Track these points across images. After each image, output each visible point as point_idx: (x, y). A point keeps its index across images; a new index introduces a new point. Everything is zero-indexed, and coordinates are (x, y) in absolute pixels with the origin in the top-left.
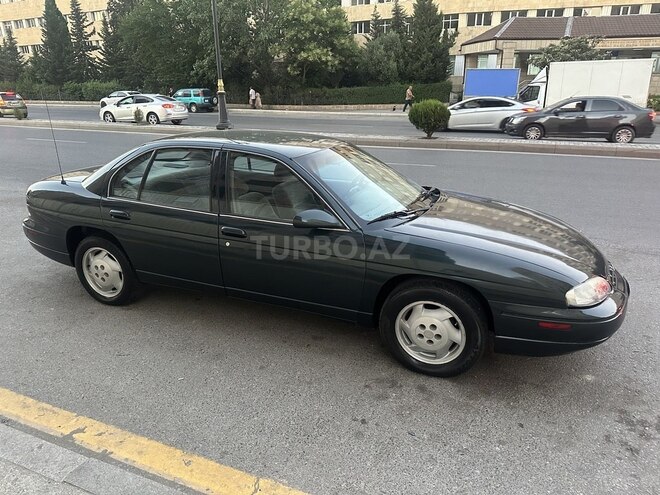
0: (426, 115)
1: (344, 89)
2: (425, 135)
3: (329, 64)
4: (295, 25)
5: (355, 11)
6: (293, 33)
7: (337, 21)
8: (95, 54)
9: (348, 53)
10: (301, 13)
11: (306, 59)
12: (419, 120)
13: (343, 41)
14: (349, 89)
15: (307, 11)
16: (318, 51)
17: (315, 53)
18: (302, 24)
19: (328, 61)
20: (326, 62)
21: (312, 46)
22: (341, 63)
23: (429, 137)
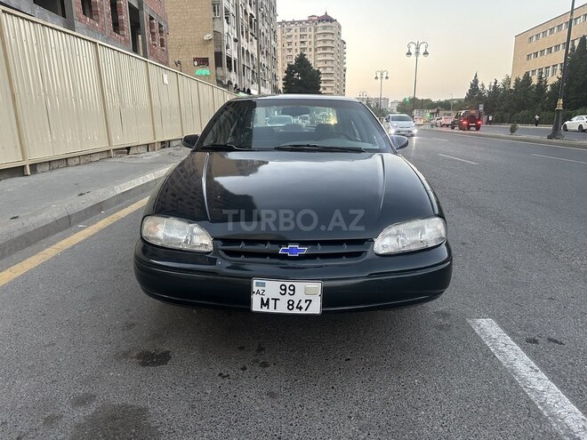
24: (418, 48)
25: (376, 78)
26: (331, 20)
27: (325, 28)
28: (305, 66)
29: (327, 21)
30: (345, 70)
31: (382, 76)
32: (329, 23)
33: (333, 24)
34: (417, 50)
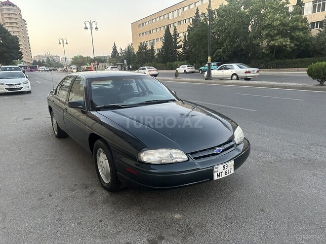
0: (318, 71)
1: (298, 59)
2: (319, 83)
3: (288, 46)
4: (269, 28)
5: (314, 16)
6: (267, 32)
7: (295, 23)
8: (180, 50)
9: (301, 40)
10: (273, 21)
11: (274, 45)
12: (313, 74)
13: (298, 34)
14: (301, 59)
15: (277, 19)
16: (282, 40)
17: (279, 41)
18: (274, 27)
19: (287, 45)
20: (286, 46)
21: (278, 37)
22: (296, 45)
23: (321, 84)
24: (91, 25)
25: (60, 43)
26: (13, 5)
27: (9, 10)
28: (5, 33)
29: (10, 5)
30: (28, 38)
31: (63, 42)
32: (11, 7)
33: (14, 8)
34: (91, 26)
